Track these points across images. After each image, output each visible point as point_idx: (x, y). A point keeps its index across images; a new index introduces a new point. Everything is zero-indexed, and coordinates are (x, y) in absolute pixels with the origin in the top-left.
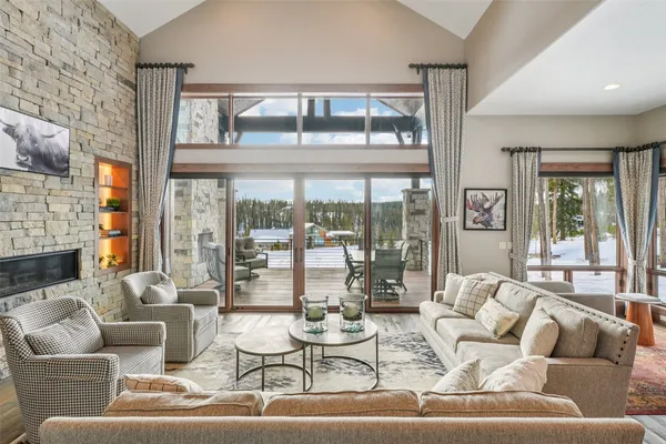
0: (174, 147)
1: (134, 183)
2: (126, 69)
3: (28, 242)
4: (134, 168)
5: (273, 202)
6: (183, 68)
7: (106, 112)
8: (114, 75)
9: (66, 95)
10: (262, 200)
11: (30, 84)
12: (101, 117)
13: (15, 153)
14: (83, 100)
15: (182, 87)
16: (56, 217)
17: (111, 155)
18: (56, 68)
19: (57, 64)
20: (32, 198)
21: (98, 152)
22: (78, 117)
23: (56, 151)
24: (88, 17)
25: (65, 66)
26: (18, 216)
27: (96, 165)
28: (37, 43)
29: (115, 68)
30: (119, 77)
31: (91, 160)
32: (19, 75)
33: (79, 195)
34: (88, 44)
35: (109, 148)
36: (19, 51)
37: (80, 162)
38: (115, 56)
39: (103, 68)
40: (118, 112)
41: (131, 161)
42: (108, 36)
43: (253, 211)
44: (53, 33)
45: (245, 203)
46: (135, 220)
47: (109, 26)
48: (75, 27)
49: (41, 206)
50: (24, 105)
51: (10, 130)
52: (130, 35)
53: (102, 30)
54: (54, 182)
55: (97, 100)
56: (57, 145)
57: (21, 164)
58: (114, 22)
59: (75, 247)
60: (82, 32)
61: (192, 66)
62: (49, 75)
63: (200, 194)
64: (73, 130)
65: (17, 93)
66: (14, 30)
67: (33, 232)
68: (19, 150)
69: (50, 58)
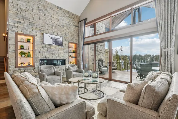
0: (84, 38)
1: (78, 47)
2: (76, 23)
3: (55, 57)
4: (78, 44)
5: (146, 55)
6: (86, 19)
7: (71, 33)
8: (73, 25)
9: (62, 31)
10: (142, 55)
11: (55, 30)
12: (70, 34)
13: (52, 42)
14: (66, 31)
15: (86, 24)
16: (60, 53)
17: (72, 41)
18: (60, 26)
19: (60, 25)
20: (56, 50)
21: (69, 41)
22: (65, 35)
23: (60, 41)
24: (67, 15)
25: (62, 25)
26: (53, 53)
27: (69, 44)
28: (57, 22)
29: (73, 24)
30: (74, 25)
31: (68, 43)
32: (53, 29)
33: (65, 49)
34: (67, 20)
35: (72, 40)
36: (53, 24)
37: (65, 43)
38: (73, 21)
39: (70, 24)
40: (74, 33)
41: (77, 42)
42: (71, 18)
43: (139, 58)
44: (60, 20)
45: (136, 56)
46: (78, 55)
47: (72, 16)
48: (64, 18)
49: (57, 51)
50: (54, 34)
51: (51, 38)
52: (77, 16)
53: (70, 17)
54: (60, 47)
55: (69, 31)
56: (60, 40)
57: (53, 44)
58: (73, 14)
59: (64, 59)
60: (66, 18)
61: (87, 18)
62: (59, 28)
63: (98, 50)
64: (64, 37)
65: (53, 32)
66: (52, 21)
67: (56, 56)
68: (53, 41)
69: (59, 25)
